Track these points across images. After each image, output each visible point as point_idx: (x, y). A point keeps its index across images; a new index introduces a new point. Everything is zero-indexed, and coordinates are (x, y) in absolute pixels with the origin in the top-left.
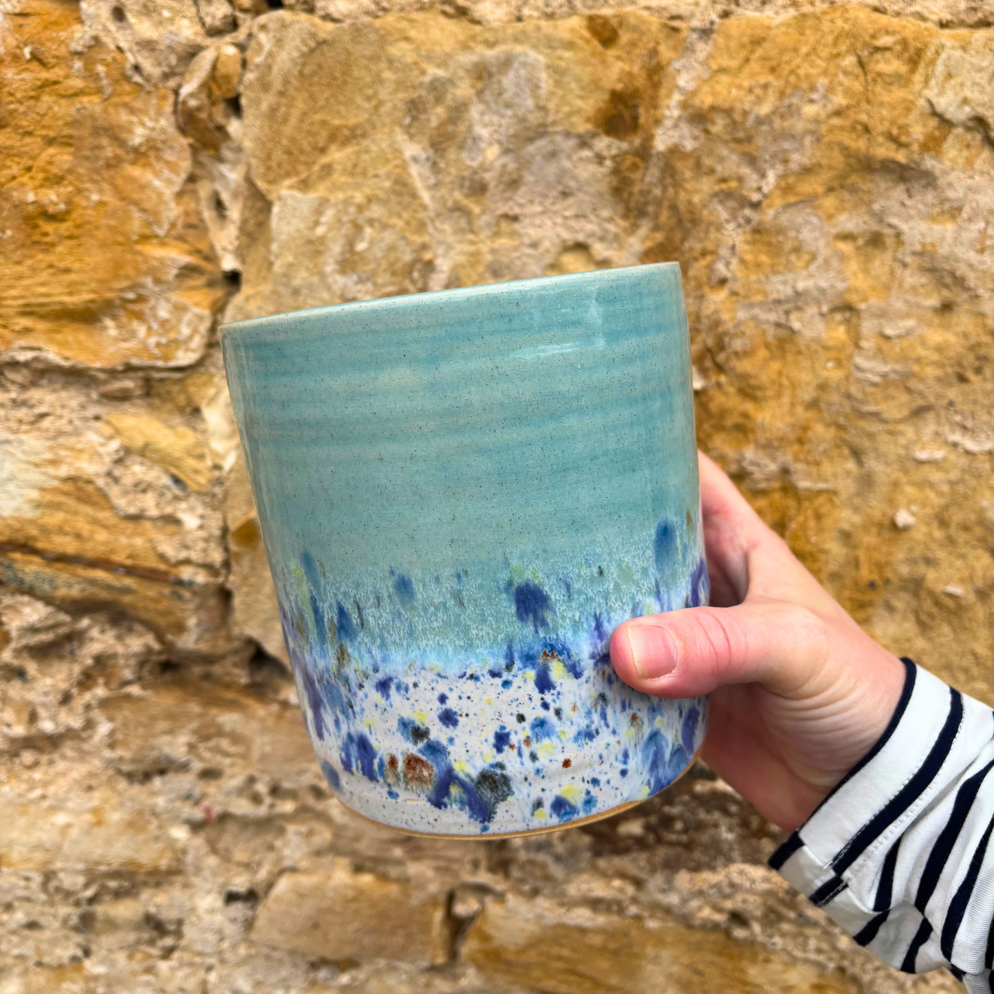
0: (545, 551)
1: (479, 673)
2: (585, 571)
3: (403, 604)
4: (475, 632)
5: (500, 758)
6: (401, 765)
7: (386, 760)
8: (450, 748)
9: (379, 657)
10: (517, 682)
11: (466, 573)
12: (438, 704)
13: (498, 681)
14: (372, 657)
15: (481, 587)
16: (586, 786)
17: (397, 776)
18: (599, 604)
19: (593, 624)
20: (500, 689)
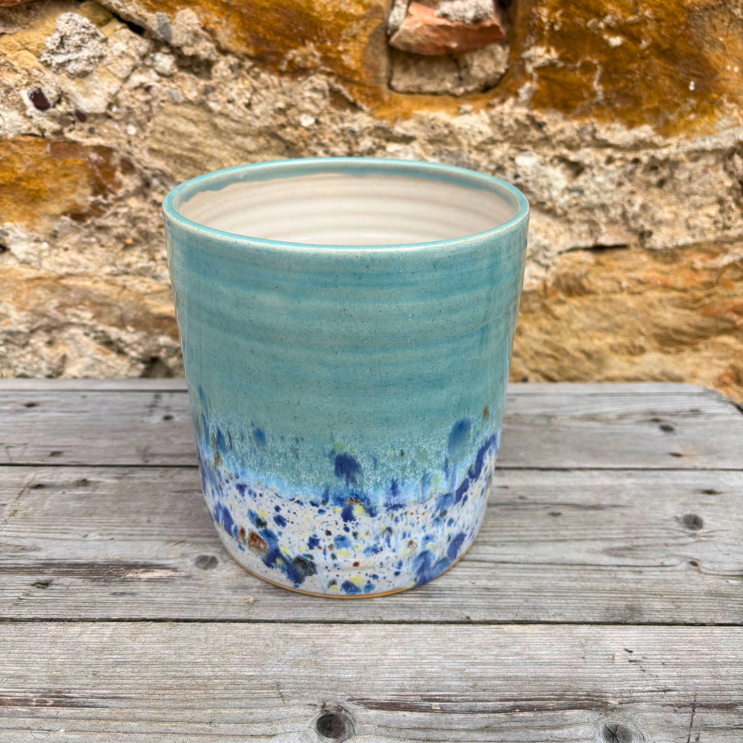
0: (361, 436)
1: (303, 501)
2: (390, 452)
3: (258, 446)
4: (304, 476)
5: (311, 552)
6: (247, 535)
7: (239, 529)
8: (279, 538)
9: (239, 470)
10: (328, 512)
11: (303, 439)
12: (274, 511)
13: (316, 509)
14: (235, 468)
15: (311, 450)
16: (368, 578)
17: (244, 540)
18: (397, 474)
19: (390, 486)
20: (317, 513)
